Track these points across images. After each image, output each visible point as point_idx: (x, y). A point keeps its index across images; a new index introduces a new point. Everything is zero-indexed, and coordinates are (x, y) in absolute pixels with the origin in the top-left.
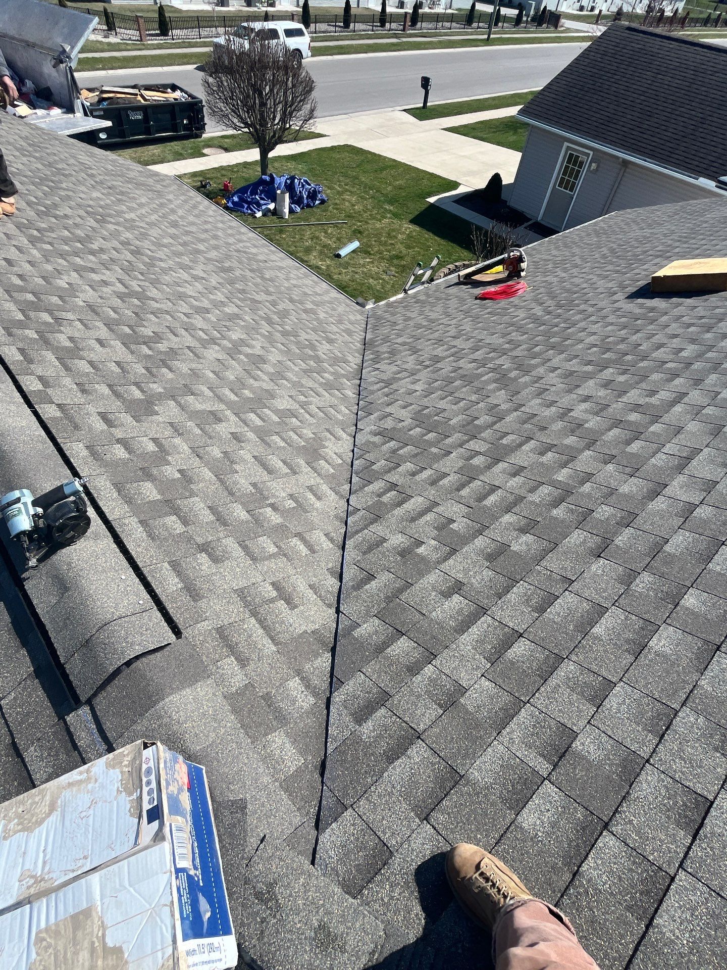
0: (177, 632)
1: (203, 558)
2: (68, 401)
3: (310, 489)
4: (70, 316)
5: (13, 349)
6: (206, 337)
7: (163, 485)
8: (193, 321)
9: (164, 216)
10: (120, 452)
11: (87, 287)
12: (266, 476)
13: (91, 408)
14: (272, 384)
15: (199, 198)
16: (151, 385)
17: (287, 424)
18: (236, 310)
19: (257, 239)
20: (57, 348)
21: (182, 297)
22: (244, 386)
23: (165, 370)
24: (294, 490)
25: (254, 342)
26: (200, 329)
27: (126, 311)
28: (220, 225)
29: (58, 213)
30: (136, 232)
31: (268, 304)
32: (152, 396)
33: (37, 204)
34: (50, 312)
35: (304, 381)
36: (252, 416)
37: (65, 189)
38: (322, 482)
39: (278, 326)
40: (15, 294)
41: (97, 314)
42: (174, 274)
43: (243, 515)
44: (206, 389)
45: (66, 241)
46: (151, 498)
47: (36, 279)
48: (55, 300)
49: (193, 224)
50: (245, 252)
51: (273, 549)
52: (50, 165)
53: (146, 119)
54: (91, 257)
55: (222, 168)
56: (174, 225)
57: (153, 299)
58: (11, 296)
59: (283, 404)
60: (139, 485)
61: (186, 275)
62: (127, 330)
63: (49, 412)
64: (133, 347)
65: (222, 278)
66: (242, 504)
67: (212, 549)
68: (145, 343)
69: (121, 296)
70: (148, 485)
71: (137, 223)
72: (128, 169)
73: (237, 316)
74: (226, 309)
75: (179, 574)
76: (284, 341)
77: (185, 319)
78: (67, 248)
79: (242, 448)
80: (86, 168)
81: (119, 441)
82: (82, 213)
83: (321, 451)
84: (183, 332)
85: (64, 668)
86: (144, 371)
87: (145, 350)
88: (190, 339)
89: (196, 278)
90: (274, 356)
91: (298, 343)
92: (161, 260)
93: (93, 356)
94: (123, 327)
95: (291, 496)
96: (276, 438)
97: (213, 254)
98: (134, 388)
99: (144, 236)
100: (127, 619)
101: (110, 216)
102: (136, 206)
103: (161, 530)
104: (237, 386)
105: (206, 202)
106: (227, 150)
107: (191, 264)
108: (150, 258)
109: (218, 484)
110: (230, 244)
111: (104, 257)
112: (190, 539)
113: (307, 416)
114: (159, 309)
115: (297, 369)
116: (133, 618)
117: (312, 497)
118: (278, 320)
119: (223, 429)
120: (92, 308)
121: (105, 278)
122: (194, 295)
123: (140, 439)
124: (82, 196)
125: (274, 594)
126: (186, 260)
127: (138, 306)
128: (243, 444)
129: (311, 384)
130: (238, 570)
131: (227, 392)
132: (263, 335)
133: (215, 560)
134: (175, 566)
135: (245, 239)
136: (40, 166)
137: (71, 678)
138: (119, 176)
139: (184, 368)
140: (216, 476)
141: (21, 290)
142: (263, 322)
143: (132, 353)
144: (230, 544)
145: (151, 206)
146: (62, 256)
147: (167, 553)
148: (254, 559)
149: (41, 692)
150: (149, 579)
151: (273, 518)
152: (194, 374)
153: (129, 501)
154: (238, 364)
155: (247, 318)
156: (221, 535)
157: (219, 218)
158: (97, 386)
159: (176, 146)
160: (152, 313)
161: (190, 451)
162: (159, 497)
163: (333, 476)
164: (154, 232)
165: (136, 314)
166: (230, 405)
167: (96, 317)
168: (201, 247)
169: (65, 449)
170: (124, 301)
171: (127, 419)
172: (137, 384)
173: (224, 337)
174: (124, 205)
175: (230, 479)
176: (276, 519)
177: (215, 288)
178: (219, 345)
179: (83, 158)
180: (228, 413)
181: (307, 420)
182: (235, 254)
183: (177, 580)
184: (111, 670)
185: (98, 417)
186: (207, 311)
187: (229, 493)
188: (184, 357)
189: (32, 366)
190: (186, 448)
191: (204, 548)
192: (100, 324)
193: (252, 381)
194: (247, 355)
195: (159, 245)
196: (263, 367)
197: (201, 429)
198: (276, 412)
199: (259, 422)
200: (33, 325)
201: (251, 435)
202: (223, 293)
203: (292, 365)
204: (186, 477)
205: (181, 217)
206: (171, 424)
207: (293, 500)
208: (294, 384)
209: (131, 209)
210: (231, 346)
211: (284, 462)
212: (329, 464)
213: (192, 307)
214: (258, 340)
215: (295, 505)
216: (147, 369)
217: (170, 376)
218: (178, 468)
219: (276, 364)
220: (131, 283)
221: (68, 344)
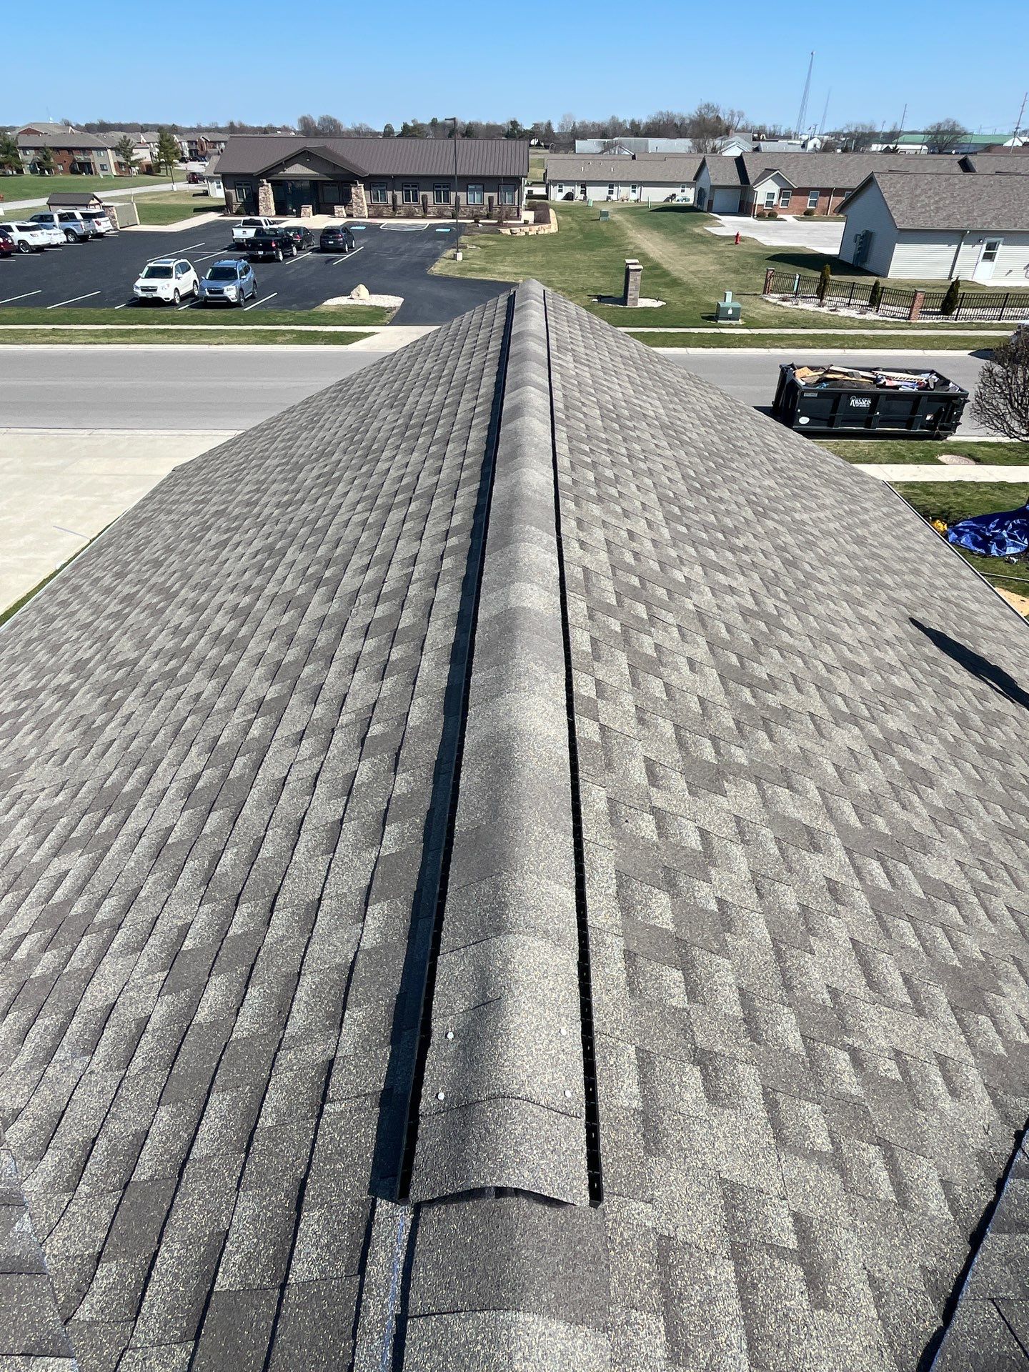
0: (596, 1194)
1: (694, 1076)
2: (616, 726)
3: (942, 1061)
4: (670, 618)
5: (586, 636)
6: (845, 709)
7: (687, 912)
8: (833, 678)
9: (849, 528)
10: (647, 827)
11: (707, 589)
12: (861, 989)
13: (640, 749)
14: (932, 827)
15: (911, 515)
16: (733, 747)
17: (935, 911)
18: (910, 685)
19: (985, 591)
20: (636, 652)
21: (831, 639)
22: (879, 809)
23: (762, 735)
24: (905, 1047)
25: (923, 745)
26: (840, 695)
27: (744, 635)
28: (931, 558)
29: (713, 493)
30: (800, 538)
31: (970, 693)
32: (728, 765)
33: (694, 479)
34: (649, 606)
35: (996, 847)
36: (875, 867)
37: (733, 470)
38: (971, 1060)
39: (976, 734)
40: (619, 573)
41: (704, 626)
42: (832, 605)
43: (794, 1040)
44: (813, 787)
45: (706, 527)
46: (658, 923)
47: (651, 562)
48: (661, 592)
49: (888, 546)
50: (957, 605)
51: (822, 1142)
52: (729, 440)
53: (873, 408)
54: (729, 554)
55: (961, 484)
56: (860, 541)
57: (788, 631)
58: (614, 574)
59: (942, 869)
60: (650, 892)
61: (850, 611)
62: (734, 660)
63: (588, 730)
64: (732, 685)
65: (906, 632)
66: (799, 1016)
67: (715, 1069)
68: (750, 686)
69: (745, 613)
70: (664, 898)
71: (808, 528)
72: (823, 461)
73: (909, 695)
74: (894, 679)
75: (644, 1080)
76: (980, 762)
77: (824, 672)
78: (704, 536)
79: (836, 914)
80: (769, 450)
81: (655, 811)
82: (742, 500)
83: (991, 997)
84: (812, 689)
85: (418, 1123)
86: (732, 724)
87: (746, 694)
88: (818, 702)
89: (864, 620)
90: (951, 781)
91: (1005, 777)
92: (822, 582)
93: (674, 679)
94: (729, 654)
95: (898, 1055)
96: (904, 925)
97: (904, 595)
98: (708, 743)
99: (810, 545)
100: (535, 1109)
101: (775, 511)
102: (814, 506)
103: (650, 985)
104: (868, 805)
105: (919, 523)
106: (978, 461)
107: (863, 599)
108: (806, 574)
109: (770, 957)
110: (937, 588)
111: (746, 558)
112: (686, 1029)
113: (981, 913)
114: (791, 646)
115: (989, 820)
116: (545, 1114)
117: (939, 1080)
118: (980, 724)
119: (816, 865)
120: (701, 616)
121: (734, 584)
122: (850, 642)
123: (684, 821)
124: (751, 480)
125: (791, 1242)
126: (858, 591)
127: (762, 633)
128: (840, 908)
129: (1007, 857)
130: (743, 1141)
131: (847, 808)
132: (944, 741)
133: (713, 1096)
134: (645, 1061)
135: (964, 586)
136: (716, 439)
137: (418, 1148)
138: (808, 467)
139: (792, 742)
140: (773, 940)
141: (629, 569)
142: (951, 719)
143: (727, 693)
144: (749, 1079)
145: (836, 511)
146: (694, 544)
147: (644, 1032)
148: (780, 1139)
149: (372, 1132)
150: (597, 1058)
151: (846, 1078)
152: (805, 758)
153: (626, 908)
154: (884, 770)
155: (924, 702)
156: (741, 1053)
157: (932, 548)
158: (660, 720)
159: (900, 446)
160: (778, 648)
161: (750, 876)
162: (671, 927)
163: (999, 1062)
164: (827, 544)
165: (756, 642)
166: (844, 830)
167: (701, 630)
168: (888, 580)
169: (581, 788)
170: (746, 621)
171: (679, 783)
172: (714, 740)
173: (874, 720)
174: (800, 503)
175: (795, 958)
176: (850, 1083)
177: (888, 643)
178: (862, 729)
179: (772, 440)
180: (836, 842)
181: (978, 921)
182: (939, 602)
183: (636, 1090)
184: (475, 1182)
185: (643, 764)
186: (862, 672)
187: (784, 984)
188: (798, 726)
189: (596, 664)
190: (744, 867)
191: (703, 1059)
192: (702, 641)
193: (896, 807)
194: (903, 762)
195: (826, 561)
196: (924, 791)
197: (780, 849)
198: (924, 879)
199: (883, 883)
200: (621, 616)
201: (860, 899)
202: (898, 653)
203: (981, 807)
204: (725, 918)
205: (874, 534)
206: (738, 820)
207: (898, 1063)
208: (974, 845)
209: (806, 509)
210: (880, 736)
211: (907, 980)
212: (999, 1032)
213: (841, 658)
214: (932, 744)
215: (899, 1077)
216: (738, 723)
217: (767, 746)
218: (719, 894)
219: (950, 796)
220: (767, 601)
221: (651, 651)
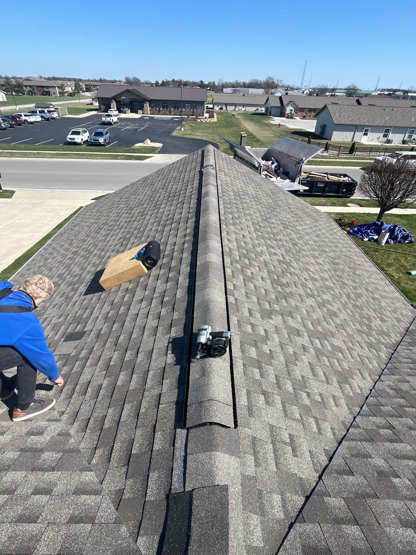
0: (236, 425)
1: (262, 397)
2: (240, 298)
3: (334, 397)
4: (256, 264)
5: (230, 270)
6: (310, 293)
7: (260, 353)
8: (307, 283)
9: (315, 231)
10: (249, 329)
11: (268, 254)
12: (311, 376)
13: (246, 305)
14: (336, 330)
15: (336, 226)
16: (275, 305)
17: (335, 355)
18: (332, 285)
19: (359, 252)
20: (245, 275)
21: (307, 270)
22: (319, 324)
23: (284, 301)
24: (323, 392)
25: (335, 304)
26: (309, 288)
27: (279, 269)
28: (342, 241)
29: (270, 221)
30: (298, 235)
31: (351, 287)
32: (273, 310)
33: (264, 216)
34: (249, 260)
36: (317, 342)
37: (277, 212)
38: (342, 397)
39: (352, 301)
40: (240, 249)
41: (266, 266)
42: (308, 258)
43: (291, 389)
44: (299, 317)
45: (268, 233)
46: (252, 356)
47: (250, 245)
48: (253, 255)
49: (327, 237)
50: (349, 258)
51: (298, 416)
52: (275, 201)
53: (325, 187)
54: (275, 242)
55: (355, 214)
56: (318, 236)
57: (293, 267)
59: (338, 342)
60: (250, 347)
61: (313, 260)
62: (276, 277)
63: (231, 299)
64: (275, 285)
65: (331, 267)
66: (292, 383)
67: (268, 396)
68: (280, 285)
69: (280, 262)
70: (254, 349)
71: (301, 232)
72: (307, 208)
73: (331, 288)
74: (327, 283)
75: (248, 398)
76: (353, 310)
77: (304, 281)
78: (267, 236)
79: (305, 355)
80: (289, 204)
81: (251, 324)
82: (279, 223)
83: (350, 380)
84: (300, 286)
85: (187, 408)
86: (275, 298)
87: (279, 288)
88: (302, 291)
89: (318, 263)
90: (343, 315)
91: (361, 314)
92: (305, 251)
93: (257, 283)
94: (274, 275)
95: (321, 394)
96: (325, 359)
97: (332, 254)
98: (267, 303)
99: (301, 238)
101: (290, 226)
102: (303, 224)
103: (250, 373)
104: (316, 323)
105: (339, 229)
106: (361, 206)
107: (318, 256)
108: (300, 249)
109: (285, 366)
110: (343, 252)
111: (280, 243)
112: (260, 385)
113: (349, 356)
114: (293, 272)
115: (354, 328)
116: (222, 405)
117: (333, 402)
118: (354, 297)
119: (299, 341)
120: (265, 263)
121: (276, 252)
122: (313, 271)
123: (260, 327)
124: (283, 216)
125: (288, 441)
126: (316, 253)
127: (285, 268)
128: (306, 353)
129: (359, 339)
130: (275, 415)
131: (309, 323)
132: (341, 302)
133: (267, 403)
134: (248, 393)
135: (352, 251)
136: (271, 201)
138: (302, 210)
139: (293, 303)
140: (285, 362)
141: (243, 248)
142: (344, 296)
143: (273, 288)
144: (277, 399)
145: (310, 226)
146: (263, 239)
147: (248, 386)
148: (286, 415)
150: (236, 392)
151: (305, 400)
152: (297, 308)
153: (243, 352)
154: (322, 312)
155: (336, 290)
156: (275, 392)
157: (342, 238)
158: (253, 296)
159: (334, 200)
160: (290, 273)
161: (279, 343)
162: (256, 357)
164: (306, 238)
165: (283, 271)
166: (308, 330)
167: (265, 267)
168: (327, 249)
169: (230, 317)
170: (280, 264)
171: (258, 316)
172: (269, 302)
173: (319, 296)
174: (299, 223)
175: (292, 367)
177: (325, 271)
178: (315, 299)
179: (290, 201)
180: (305, 333)
182: (343, 257)
183: (246, 400)
185: (248, 310)
186: (317, 281)
187: (288, 374)
188: (295, 298)
189: (233, 279)
190: (277, 341)
191: (264, 393)
192: (266, 271)
193: (325, 323)
194: (328, 309)
195: (306, 243)
196: (334, 318)
197: (288, 336)
199: (320, 346)
200: (241, 263)
201: (312, 351)
202: (328, 274)
203: (352, 324)
204: (272, 355)
205: (323, 233)
206: (276, 327)
207: (320, 397)
208: (349, 335)
209: (300, 225)
210: (321, 301)
211: (325, 374)
212: (352, 390)
213: (310, 276)
214: (337, 304)
215: (321, 400)
216: (276, 297)
217: (285, 304)
218: (270, 348)
220: (286, 257)
221: (250, 275)
